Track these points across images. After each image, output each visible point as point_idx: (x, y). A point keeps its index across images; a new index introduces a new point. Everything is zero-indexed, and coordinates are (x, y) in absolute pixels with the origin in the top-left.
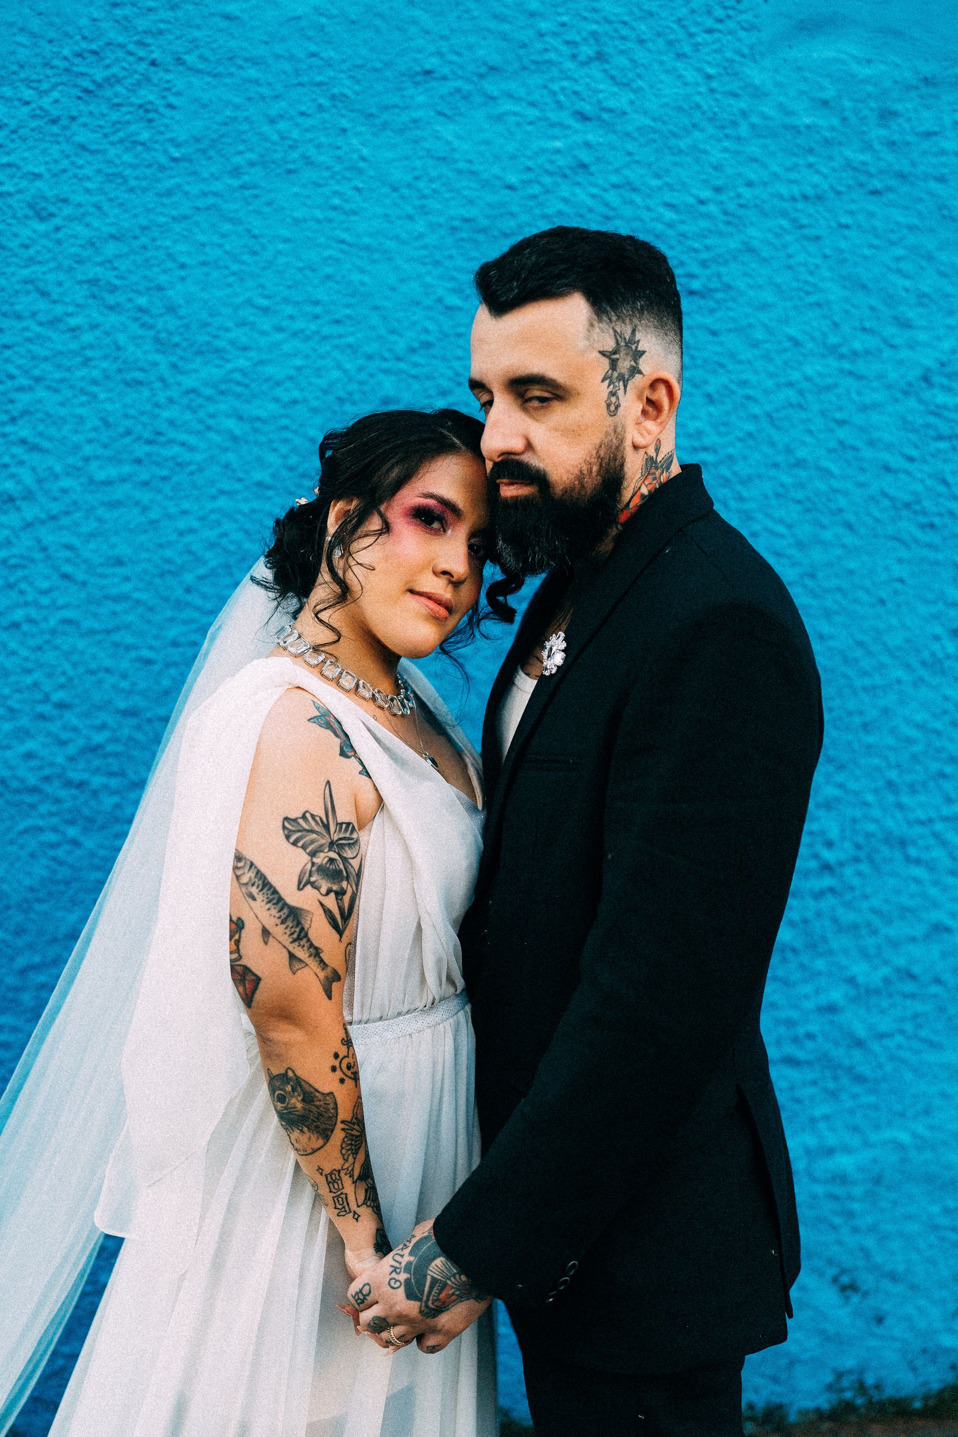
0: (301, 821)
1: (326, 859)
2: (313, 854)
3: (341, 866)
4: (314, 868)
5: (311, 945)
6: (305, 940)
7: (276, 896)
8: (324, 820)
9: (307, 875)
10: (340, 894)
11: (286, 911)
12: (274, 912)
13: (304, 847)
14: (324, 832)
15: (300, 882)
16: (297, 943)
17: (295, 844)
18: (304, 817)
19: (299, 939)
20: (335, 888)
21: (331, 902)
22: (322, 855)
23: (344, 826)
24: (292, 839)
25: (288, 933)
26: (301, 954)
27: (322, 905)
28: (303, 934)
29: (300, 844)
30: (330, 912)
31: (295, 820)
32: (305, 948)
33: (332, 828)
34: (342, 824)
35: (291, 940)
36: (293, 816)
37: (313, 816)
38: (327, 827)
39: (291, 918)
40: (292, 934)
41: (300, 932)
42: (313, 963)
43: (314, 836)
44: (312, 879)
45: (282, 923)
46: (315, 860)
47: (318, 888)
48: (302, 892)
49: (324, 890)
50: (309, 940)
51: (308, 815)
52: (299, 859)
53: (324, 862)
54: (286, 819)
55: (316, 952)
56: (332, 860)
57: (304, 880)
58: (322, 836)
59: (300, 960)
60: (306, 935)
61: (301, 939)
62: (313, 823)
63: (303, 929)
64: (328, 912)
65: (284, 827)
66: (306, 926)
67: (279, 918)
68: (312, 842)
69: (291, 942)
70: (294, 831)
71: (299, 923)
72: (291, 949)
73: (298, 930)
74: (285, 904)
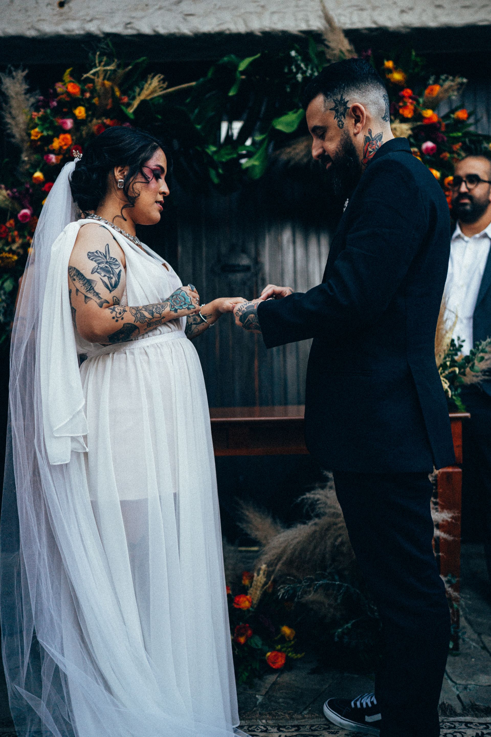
0: (95, 253)
1: (104, 266)
2: (99, 264)
3: (110, 270)
4: (99, 268)
5: (95, 292)
6: (92, 291)
7: (82, 277)
8: (105, 255)
9: (96, 269)
10: (110, 278)
11: (86, 281)
12: (81, 282)
13: (95, 261)
14: (104, 258)
15: (92, 271)
16: (88, 292)
17: (92, 260)
18: (96, 252)
19: (90, 290)
20: (107, 275)
21: (106, 279)
22: (103, 265)
23: (112, 259)
24: (91, 258)
25: (85, 288)
26: (89, 295)
27: (101, 279)
28: (92, 288)
29: (94, 260)
30: (105, 282)
31: (93, 253)
32: (92, 293)
33: (108, 258)
34: (112, 258)
35: (86, 291)
36: (92, 251)
37: (100, 252)
38: (106, 257)
39: (87, 283)
40: (87, 289)
41: (90, 288)
42: (95, 298)
43: (100, 258)
44: (98, 271)
45: (84, 285)
46: (99, 265)
47: (100, 274)
48: (93, 275)
49: (103, 274)
50: (94, 290)
51: (98, 252)
52: (93, 264)
53: (103, 267)
54: (89, 252)
55: (97, 294)
56: (106, 267)
57: (95, 270)
58: (103, 259)
59: (89, 298)
60: (93, 289)
61: (91, 290)
62: (100, 254)
63: (92, 287)
64: (104, 282)
65: (88, 255)
66: (93, 285)
67: (83, 284)
68: (99, 260)
69: (86, 292)
70: (92, 256)
71: (90, 284)
72: (86, 294)
73: (89, 287)
74: (86, 279)
